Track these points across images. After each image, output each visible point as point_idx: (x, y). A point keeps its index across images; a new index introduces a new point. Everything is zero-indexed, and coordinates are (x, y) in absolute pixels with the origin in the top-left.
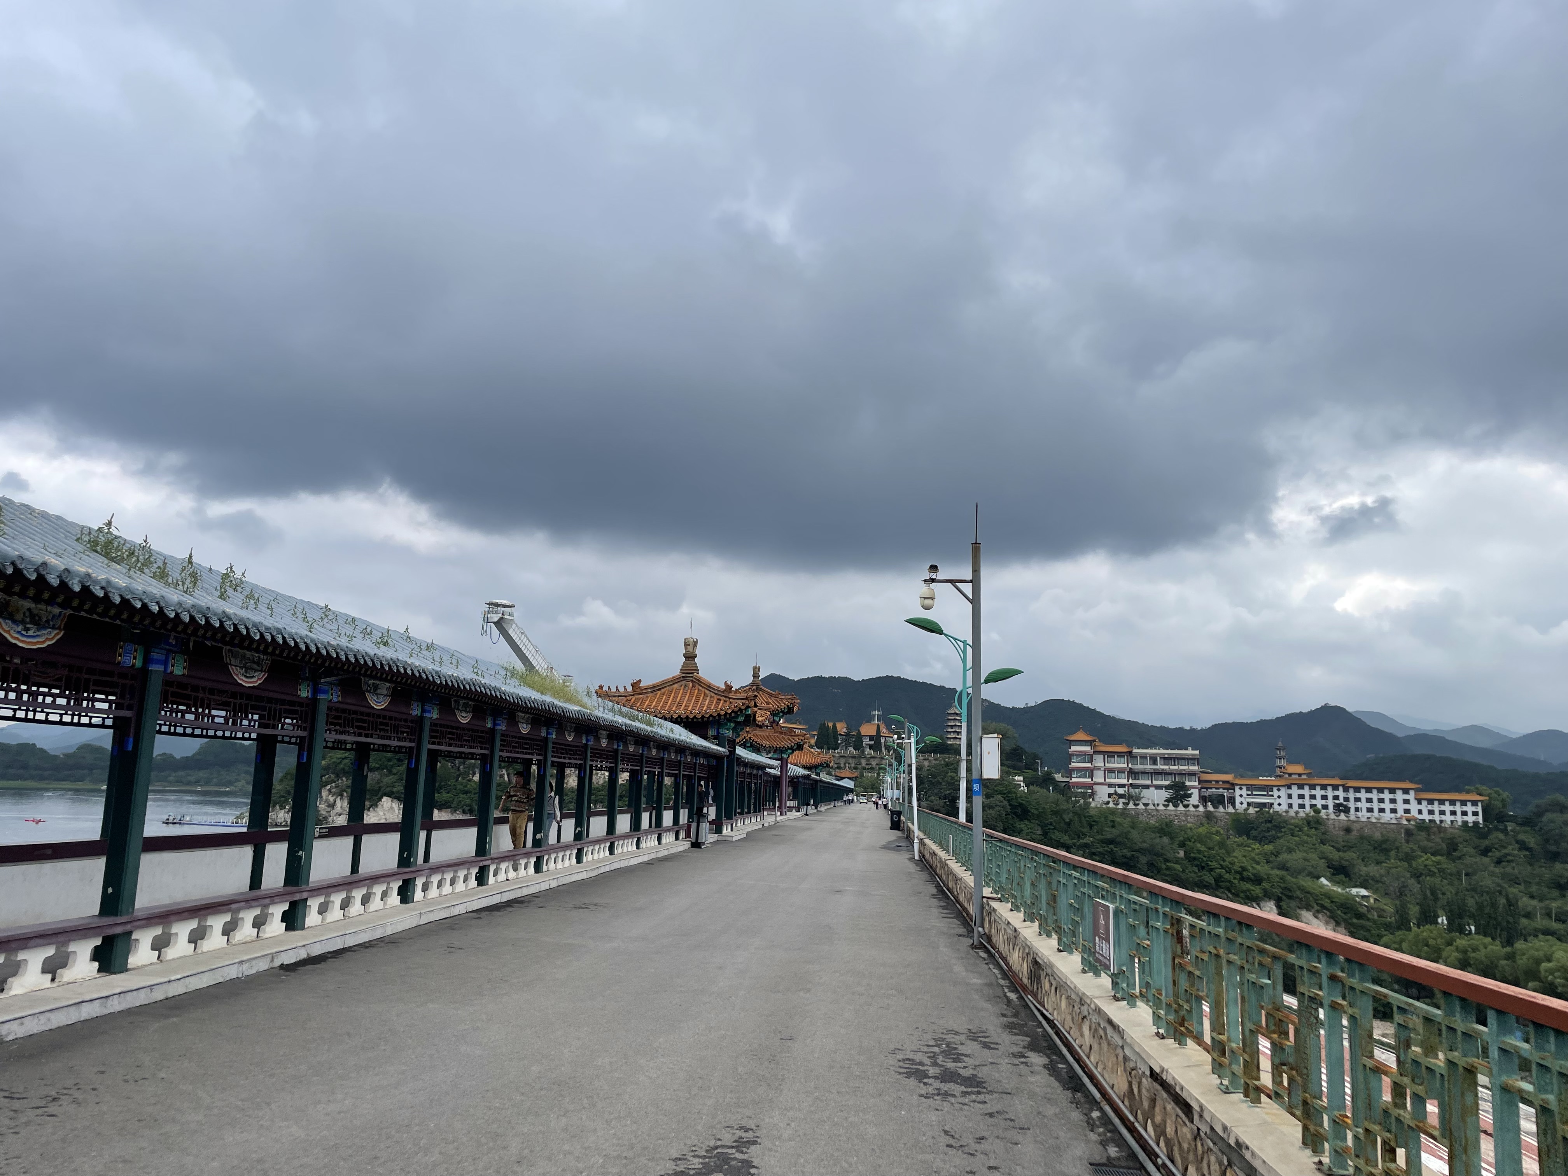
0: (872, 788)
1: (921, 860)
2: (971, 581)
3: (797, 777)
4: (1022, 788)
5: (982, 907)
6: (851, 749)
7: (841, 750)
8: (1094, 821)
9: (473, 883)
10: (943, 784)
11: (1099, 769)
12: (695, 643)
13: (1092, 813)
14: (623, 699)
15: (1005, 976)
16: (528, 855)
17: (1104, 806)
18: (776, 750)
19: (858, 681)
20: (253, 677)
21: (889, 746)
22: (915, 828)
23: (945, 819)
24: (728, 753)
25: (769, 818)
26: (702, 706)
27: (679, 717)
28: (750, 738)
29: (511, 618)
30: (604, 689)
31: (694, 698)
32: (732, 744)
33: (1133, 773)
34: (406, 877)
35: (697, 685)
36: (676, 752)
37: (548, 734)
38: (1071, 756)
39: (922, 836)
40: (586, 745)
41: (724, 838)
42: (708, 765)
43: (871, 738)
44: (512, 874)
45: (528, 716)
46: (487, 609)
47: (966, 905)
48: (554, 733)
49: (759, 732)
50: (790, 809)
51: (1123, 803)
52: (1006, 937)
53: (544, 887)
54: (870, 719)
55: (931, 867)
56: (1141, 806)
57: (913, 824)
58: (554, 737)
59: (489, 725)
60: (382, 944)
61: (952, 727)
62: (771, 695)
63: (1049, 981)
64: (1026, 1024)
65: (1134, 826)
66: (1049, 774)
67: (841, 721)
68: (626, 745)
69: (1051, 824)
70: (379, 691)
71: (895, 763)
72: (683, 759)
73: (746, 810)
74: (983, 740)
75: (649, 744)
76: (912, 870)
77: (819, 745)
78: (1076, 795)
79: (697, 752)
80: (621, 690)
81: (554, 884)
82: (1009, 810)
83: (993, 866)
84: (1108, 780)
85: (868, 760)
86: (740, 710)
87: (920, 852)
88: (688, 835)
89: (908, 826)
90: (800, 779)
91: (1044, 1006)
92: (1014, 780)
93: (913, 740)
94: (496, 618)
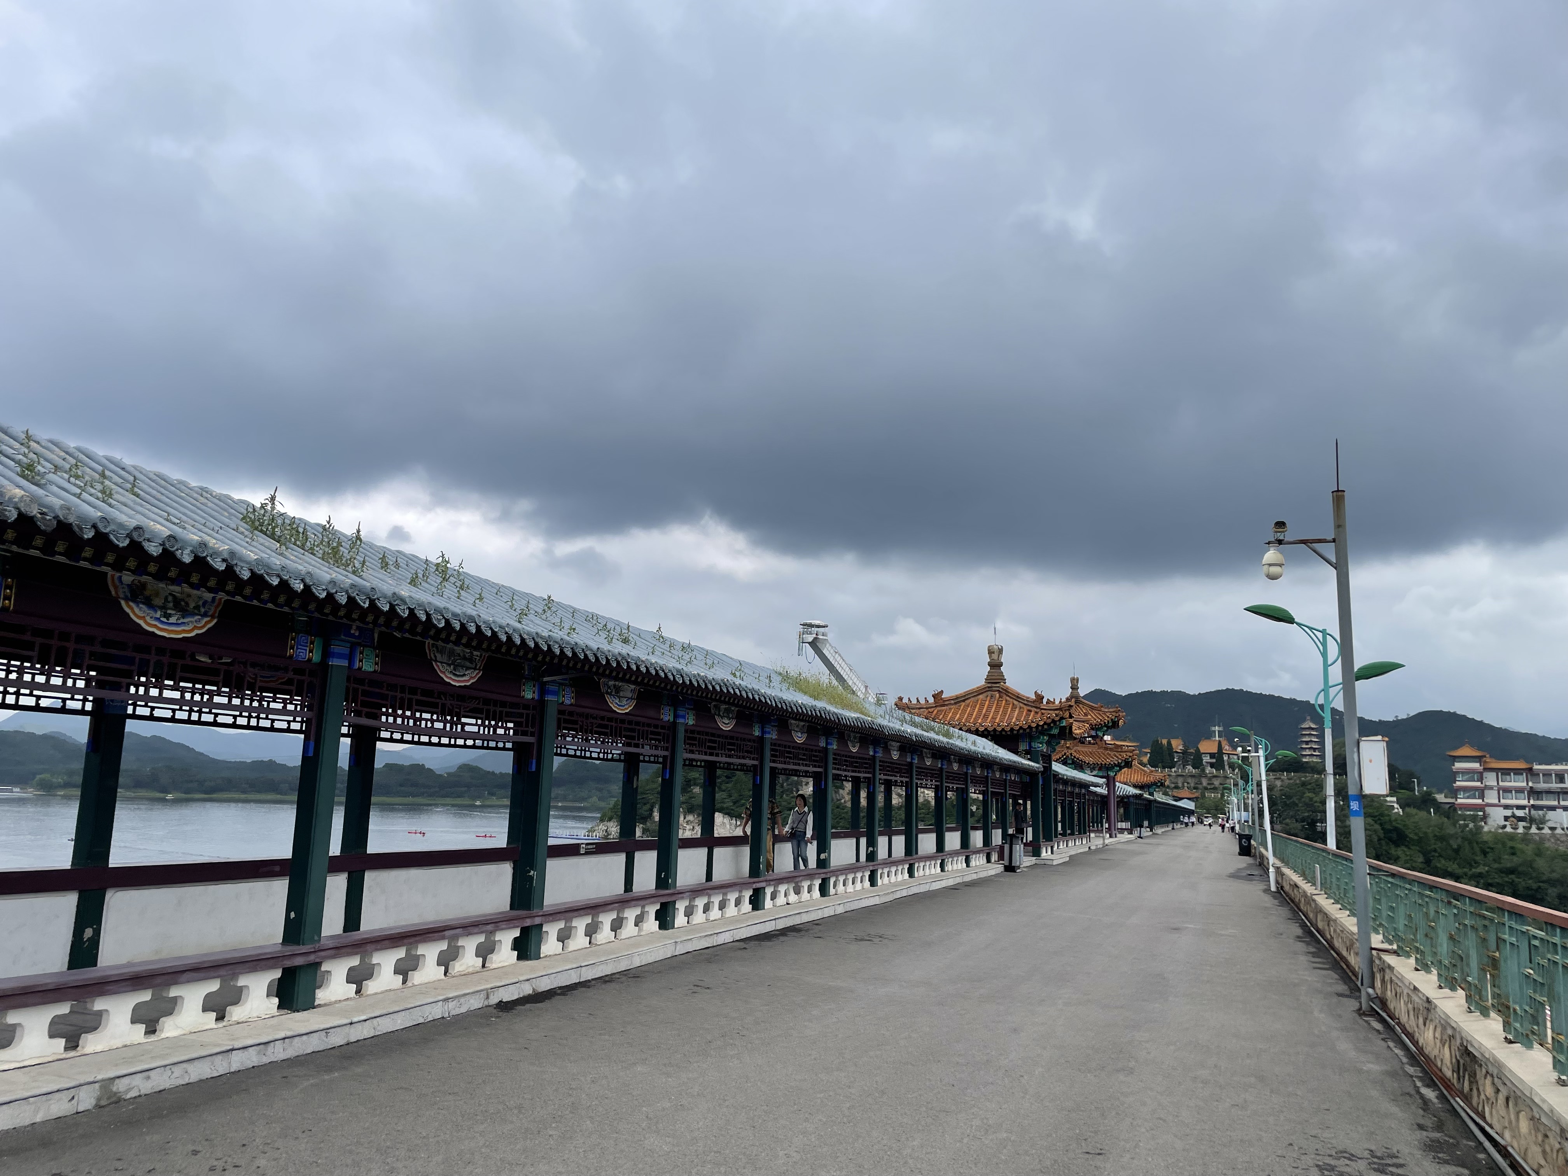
0: (1216, 810)
1: (1278, 892)
2: (1334, 541)
3: (1128, 797)
4: (1396, 810)
5: (1371, 962)
6: (1190, 767)
7: (1178, 769)
8: (1489, 848)
9: (747, 907)
10: (1300, 805)
11: (1491, 788)
12: (1001, 651)
13: (1485, 838)
14: (924, 711)
15: (1413, 1060)
16: (810, 876)
17: (1500, 831)
18: (1101, 767)
19: (1194, 696)
20: (464, 675)
21: (1233, 763)
22: (1269, 854)
23: (1309, 846)
24: (1042, 769)
25: (1096, 841)
26: (1011, 718)
27: (986, 729)
28: (1071, 754)
29: (824, 638)
30: (904, 701)
31: (1002, 709)
32: (1047, 759)
33: (1533, 793)
34: (664, 900)
35: (1005, 696)
36: (982, 766)
37: (827, 744)
38: (1455, 774)
39: (1278, 863)
40: (874, 757)
41: (1043, 862)
42: (1021, 782)
43: (1212, 755)
44: (793, 898)
45: (802, 723)
46: (802, 630)
47: (1344, 953)
48: (835, 743)
49: (1080, 748)
50: (1122, 831)
51: (1524, 827)
52: (1410, 1006)
53: (828, 912)
54: (1209, 736)
55: (1293, 901)
56: (1546, 831)
57: (1267, 849)
58: (835, 747)
59: (757, 733)
60: (624, 978)
61: (1307, 743)
62: (1092, 708)
63: (1493, 1084)
64: (1458, 1143)
65: (1539, 853)
66: (1429, 793)
67: (1177, 738)
68: (921, 758)
69: (1435, 851)
70: (621, 694)
71: (1241, 783)
72: (990, 775)
73: (1069, 832)
74: (1361, 744)
75: (949, 758)
76: (1268, 905)
77: (1153, 763)
78: (1464, 818)
79: (1007, 768)
80: (923, 701)
81: (840, 910)
82: (1382, 836)
83: (1383, 907)
84: (1503, 801)
85: (1210, 779)
86: (1054, 721)
87: (1277, 882)
88: (1001, 857)
89: (1260, 852)
90: (1132, 799)
91: (1484, 1118)
92: (1386, 801)
93: (1261, 753)
94: (810, 638)
